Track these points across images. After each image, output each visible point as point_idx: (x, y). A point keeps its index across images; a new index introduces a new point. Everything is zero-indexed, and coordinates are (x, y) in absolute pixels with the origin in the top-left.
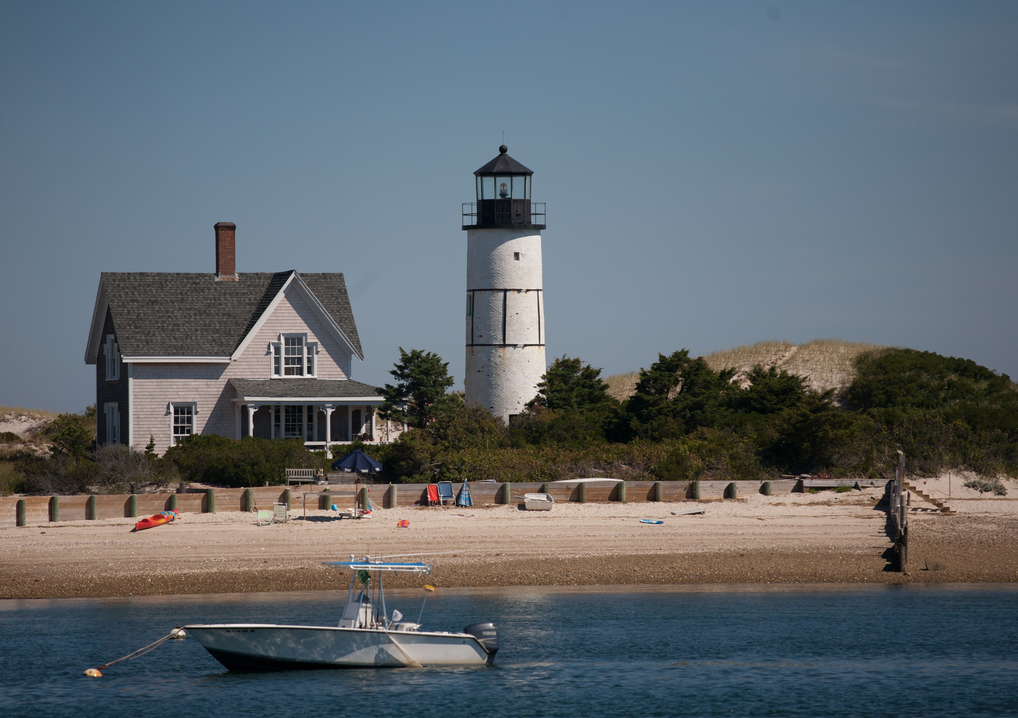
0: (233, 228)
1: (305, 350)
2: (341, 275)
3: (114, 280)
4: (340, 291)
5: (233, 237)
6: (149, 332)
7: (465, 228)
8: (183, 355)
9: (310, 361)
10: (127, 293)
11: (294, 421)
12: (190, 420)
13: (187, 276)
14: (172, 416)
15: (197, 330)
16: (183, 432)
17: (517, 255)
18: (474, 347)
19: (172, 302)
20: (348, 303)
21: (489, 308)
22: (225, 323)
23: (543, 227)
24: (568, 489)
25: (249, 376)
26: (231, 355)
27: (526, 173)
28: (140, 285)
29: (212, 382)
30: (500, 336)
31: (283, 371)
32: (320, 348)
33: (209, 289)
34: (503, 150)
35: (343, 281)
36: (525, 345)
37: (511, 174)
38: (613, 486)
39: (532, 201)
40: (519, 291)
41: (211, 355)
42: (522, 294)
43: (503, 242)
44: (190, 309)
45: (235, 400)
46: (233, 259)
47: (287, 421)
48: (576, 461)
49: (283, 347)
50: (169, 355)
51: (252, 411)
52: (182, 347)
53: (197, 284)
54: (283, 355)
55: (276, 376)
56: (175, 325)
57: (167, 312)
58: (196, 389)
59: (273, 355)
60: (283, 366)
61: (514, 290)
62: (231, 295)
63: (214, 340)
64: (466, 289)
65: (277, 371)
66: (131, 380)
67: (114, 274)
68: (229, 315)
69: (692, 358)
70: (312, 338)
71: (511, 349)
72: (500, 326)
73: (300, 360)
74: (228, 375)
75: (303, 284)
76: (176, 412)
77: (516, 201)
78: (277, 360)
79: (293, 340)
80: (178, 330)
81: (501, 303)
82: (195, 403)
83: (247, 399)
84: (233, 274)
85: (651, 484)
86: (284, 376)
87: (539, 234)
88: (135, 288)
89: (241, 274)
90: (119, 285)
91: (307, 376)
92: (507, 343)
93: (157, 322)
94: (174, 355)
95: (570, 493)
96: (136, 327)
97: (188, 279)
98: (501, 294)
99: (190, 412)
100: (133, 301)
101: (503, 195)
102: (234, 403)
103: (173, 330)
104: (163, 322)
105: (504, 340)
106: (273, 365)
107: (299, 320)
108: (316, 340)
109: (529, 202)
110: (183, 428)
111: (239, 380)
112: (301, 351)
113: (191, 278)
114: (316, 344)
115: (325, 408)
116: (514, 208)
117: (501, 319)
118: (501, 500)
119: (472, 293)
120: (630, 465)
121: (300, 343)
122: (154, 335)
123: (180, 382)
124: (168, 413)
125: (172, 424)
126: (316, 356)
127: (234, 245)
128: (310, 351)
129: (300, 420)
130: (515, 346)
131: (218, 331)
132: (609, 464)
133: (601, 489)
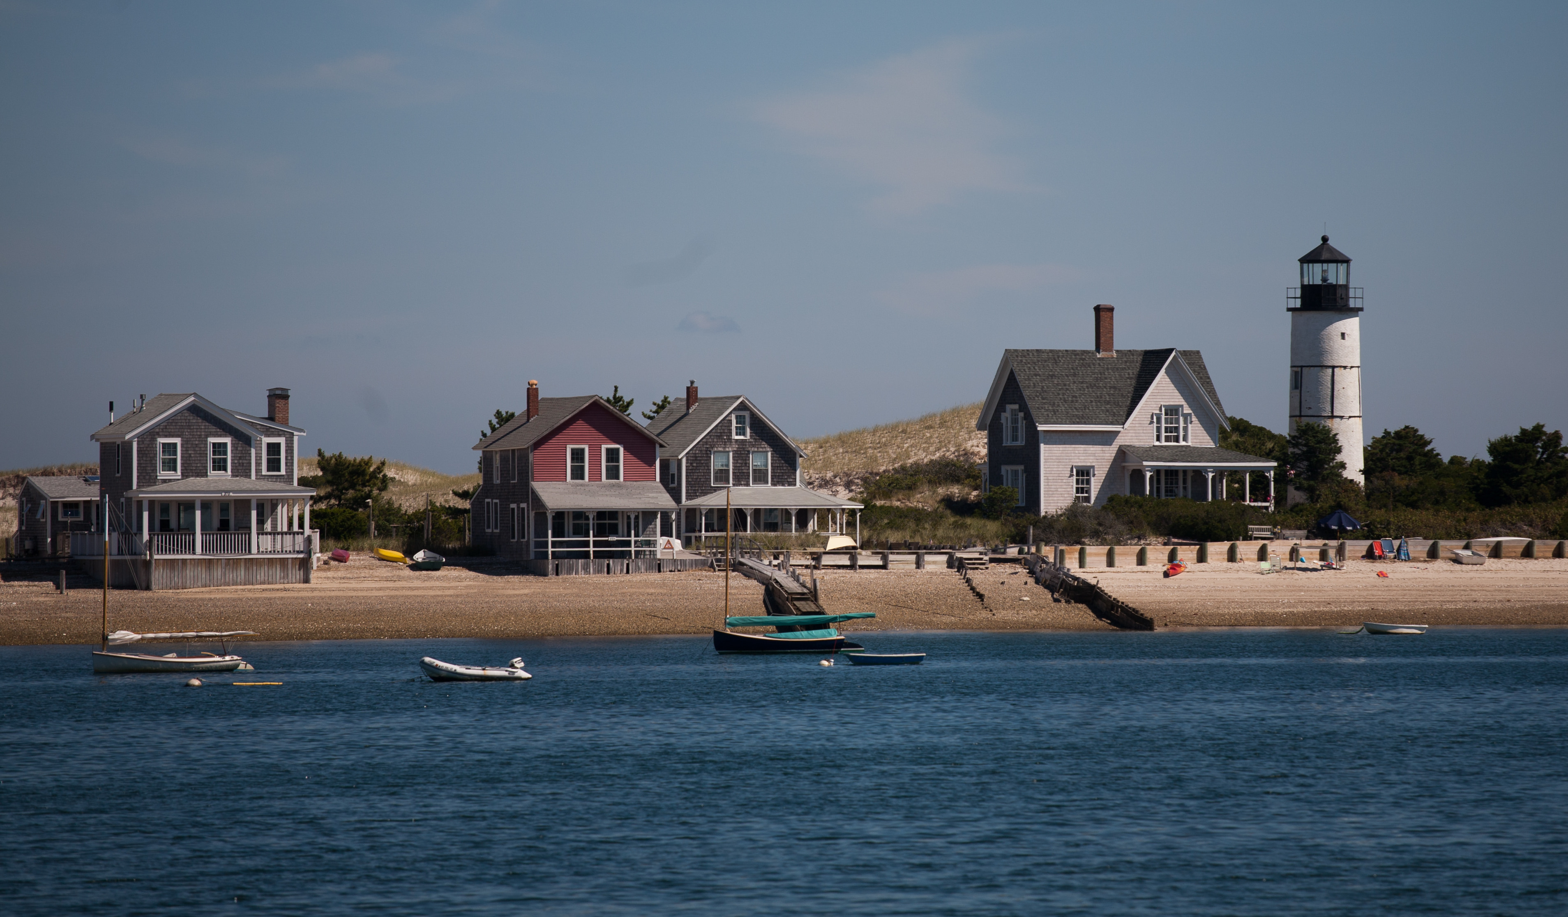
0: (1111, 310)
1: (1181, 419)
2: (1198, 352)
3: (1017, 356)
4: (1200, 366)
5: (1112, 318)
6: (1054, 404)
7: (1289, 310)
8: (1085, 423)
9: (1185, 429)
10: (1029, 368)
11: (1172, 483)
12: (1088, 482)
13: (1074, 353)
14: (1075, 478)
15: (1092, 402)
16: (1082, 493)
17: (1343, 335)
18: (1303, 418)
19: (1067, 376)
20: (1209, 378)
21: (1318, 383)
22: (1112, 395)
23: (1361, 309)
24: (1488, 546)
25: (1136, 443)
26: (1124, 424)
27: (1347, 261)
28: (1038, 361)
29: (1106, 448)
30: (1329, 408)
31: (1163, 438)
32: (1194, 419)
33: (1094, 364)
34: (1325, 239)
35: (1200, 358)
36: (1350, 417)
37: (1337, 261)
38: (1525, 544)
39: (1351, 286)
40: (1345, 367)
41: (1107, 424)
42: (1348, 370)
43: (1332, 323)
44: (1082, 383)
45: (1124, 464)
46: (1112, 338)
47: (1166, 483)
48: (1484, 522)
49: (1163, 417)
50: (1074, 423)
51: (1148, 474)
52: (1083, 417)
53: (1084, 359)
54: (1163, 425)
55: (1157, 443)
56: (1073, 396)
57: (1065, 385)
58: (1094, 455)
59: (1155, 425)
60: (1163, 434)
61: (1341, 367)
62: (1113, 369)
63: (1107, 411)
64: (1289, 365)
65: (1158, 439)
66: (1042, 446)
67: (1016, 351)
68: (1115, 388)
69: (1548, 432)
70: (1187, 410)
71: (1338, 419)
72: (1329, 400)
73: (1177, 429)
74: (1120, 441)
75: (1181, 360)
76: (1077, 475)
77: (1341, 286)
78: (1159, 429)
79: (1171, 410)
80: (1077, 401)
81: (1329, 378)
82: (1093, 467)
83: (1145, 463)
84: (1111, 351)
85: (1556, 542)
86: (1164, 443)
87: (1357, 316)
88: (1034, 363)
89: (1117, 351)
90: (1021, 361)
91: (1182, 443)
92: (1335, 414)
93: (1059, 394)
94: (1078, 423)
95: (1489, 549)
96: (1043, 399)
97: (1075, 355)
98: (1330, 370)
99: (1088, 474)
100: (1036, 375)
101: (1324, 279)
102: (1124, 467)
103: (1072, 401)
104: (1064, 394)
105: (1332, 412)
106: (1155, 434)
107: (1176, 393)
108: (1190, 412)
109: (1346, 287)
110: (1082, 489)
111: (1128, 446)
112: (1177, 421)
113: (1078, 354)
114: (1190, 414)
115: (1207, 472)
116: (1339, 292)
117: (1329, 393)
118: (1433, 554)
119: (1299, 369)
120: (1531, 526)
121: (1177, 414)
122: (1058, 405)
123: (1081, 448)
124: (1071, 476)
125: (1075, 486)
126: (1190, 425)
127: (1112, 325)
128: (1185, 422)
129: (1177, 483)
130: (1342, 417)
131: (1108, 403)
132: (1513, 524)
133: (1515, 547)
